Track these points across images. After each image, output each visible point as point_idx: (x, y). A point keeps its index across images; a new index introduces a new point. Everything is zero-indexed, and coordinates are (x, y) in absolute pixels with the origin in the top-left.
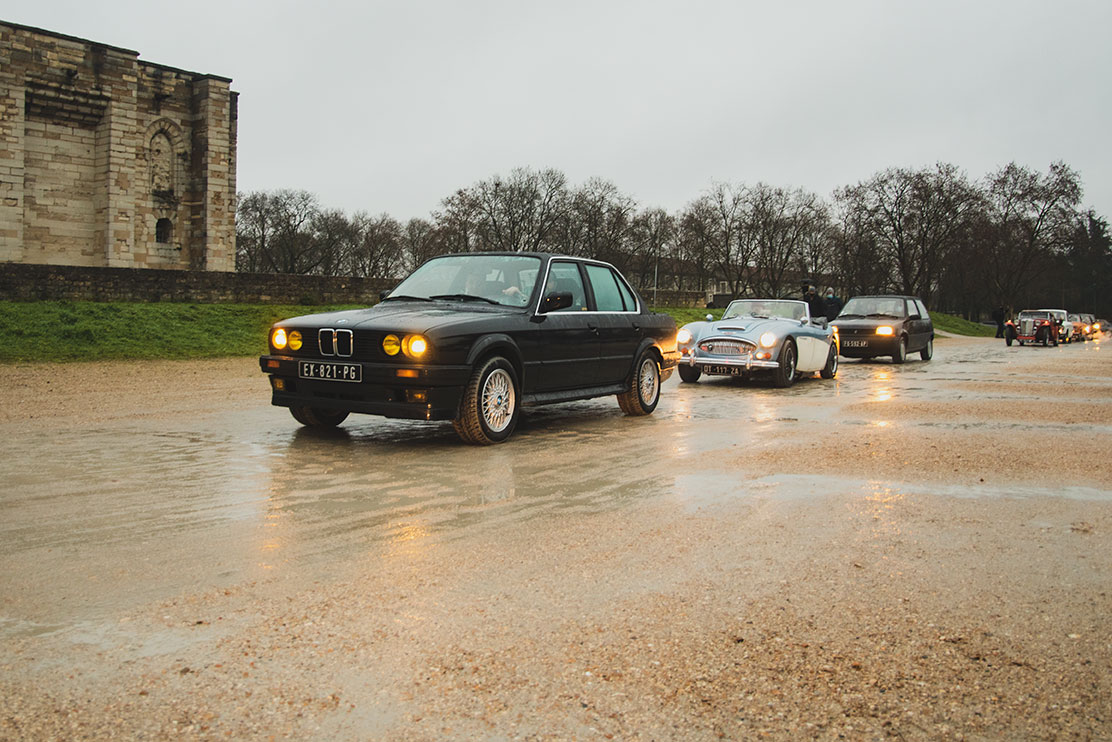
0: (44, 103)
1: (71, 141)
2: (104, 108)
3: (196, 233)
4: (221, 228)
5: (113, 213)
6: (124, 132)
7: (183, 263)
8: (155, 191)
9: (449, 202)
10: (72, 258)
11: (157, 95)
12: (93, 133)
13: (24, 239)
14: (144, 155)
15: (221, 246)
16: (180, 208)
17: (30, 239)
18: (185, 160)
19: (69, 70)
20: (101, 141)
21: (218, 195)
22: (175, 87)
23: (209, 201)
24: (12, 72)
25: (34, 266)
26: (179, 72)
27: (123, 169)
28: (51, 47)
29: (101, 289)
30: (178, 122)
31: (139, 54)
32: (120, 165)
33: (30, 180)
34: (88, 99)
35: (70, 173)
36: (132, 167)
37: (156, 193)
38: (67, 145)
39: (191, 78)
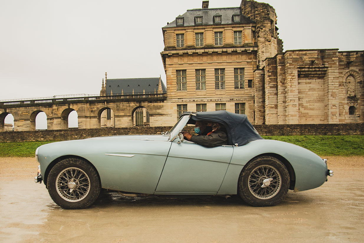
0: (305, 73)
1: (315, 83)
2: (326, 71)
5: (330, 106)
6: (334, 78)
7: (361, 121)
8: (348, 97)
10: (317, 122)
11: (347, 63)
12: (323, 80)
13: (299, 117)
14: (343, 84)
16: (359, 101)
17: (302, 117)
18: (361, 84)
19: (312, 61)
20: (326, 82)
22: (356, 58)
24: (293, 65)
26: (357, 52)
27: (334, 91)
28: (305, 54)
29: (303, 131)
30: (357, 70)
31: (338, 49)
32: (332, 89)
33: (301, 98)
34: (320, 69)
35: (315, 95)
36: (338, 89)
37: (349, 97)
38: (314, 85)
39: (363, 53)
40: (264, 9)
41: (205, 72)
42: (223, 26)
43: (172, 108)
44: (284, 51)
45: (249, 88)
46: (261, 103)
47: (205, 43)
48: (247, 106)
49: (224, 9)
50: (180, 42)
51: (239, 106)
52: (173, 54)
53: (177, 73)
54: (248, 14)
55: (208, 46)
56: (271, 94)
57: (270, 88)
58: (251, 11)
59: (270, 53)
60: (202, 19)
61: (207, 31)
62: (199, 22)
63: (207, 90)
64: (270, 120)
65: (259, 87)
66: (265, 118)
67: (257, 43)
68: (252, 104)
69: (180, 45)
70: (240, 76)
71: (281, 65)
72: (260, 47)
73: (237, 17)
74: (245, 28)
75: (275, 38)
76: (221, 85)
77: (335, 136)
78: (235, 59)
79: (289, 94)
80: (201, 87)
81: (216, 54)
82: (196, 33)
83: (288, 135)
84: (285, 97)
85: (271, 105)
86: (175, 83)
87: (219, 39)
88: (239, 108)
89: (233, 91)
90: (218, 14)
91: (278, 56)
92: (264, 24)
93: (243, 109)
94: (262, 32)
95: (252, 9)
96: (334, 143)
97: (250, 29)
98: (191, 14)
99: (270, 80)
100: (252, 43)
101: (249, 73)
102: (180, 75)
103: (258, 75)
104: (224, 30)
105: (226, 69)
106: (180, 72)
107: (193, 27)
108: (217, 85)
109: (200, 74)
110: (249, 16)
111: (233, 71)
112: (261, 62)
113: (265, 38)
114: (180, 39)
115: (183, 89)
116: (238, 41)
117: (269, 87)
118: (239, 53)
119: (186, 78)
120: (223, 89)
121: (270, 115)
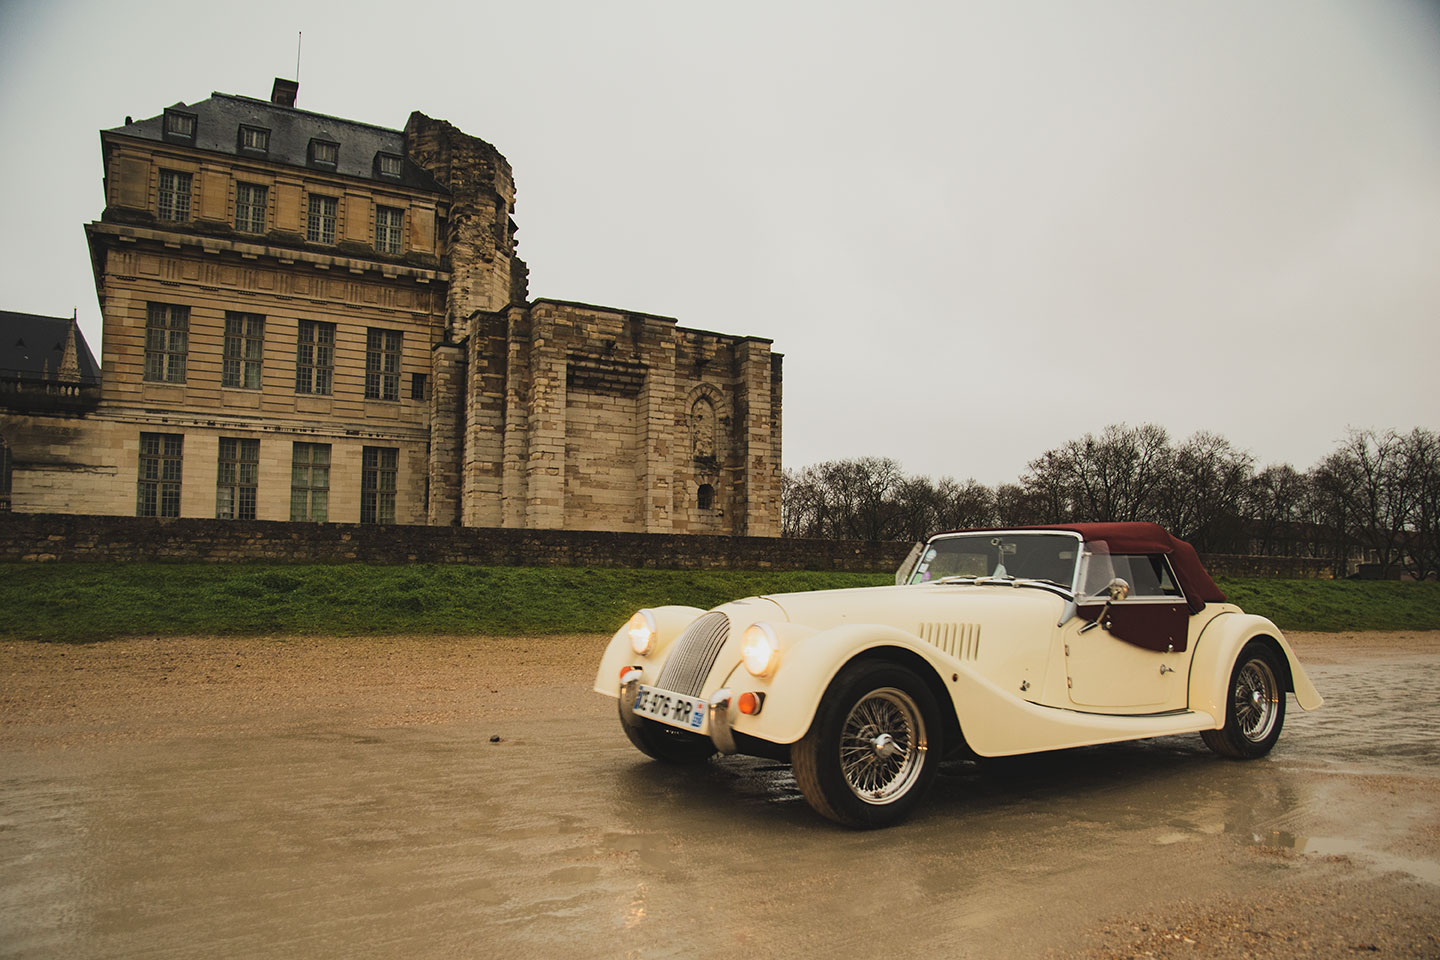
0: (586, 375)
1: (613, 410)
2: (644, 376)
3: (738, 498)
4: (762, 493)
5: (652, 479)
6: (662, 398)
7: (725, 529)
8: (697, 457)
9: (1039, 465)
10: (615, 525)
11: (696, 362)
12: (633, 402)
13: (565, 507)
14: (685, 421)
15: (763, 512)
16: (722, 473)
17: (575, 507)
18: (727, 425)
19: (608, 341)
20: (643, 408)
21: (759, 459)
22: (716, 352)
23: (750, 465)
24: (554, 347)
25: (508, 530)
26: (720, 336)
27: (662, 436)
28: (591, 320)
29: (579, 554)
30: (720, 387)
31: (676, 321)
32: (658, 432)
33: (572, 450)
34: (627, 368)
35: (612, 442)
36: (672, 434)
37: (698, 459)
38: (609, 415)
39: (732, 342)
40: (480, 158)
41: (262, 327)
42: (343, 179)
43: (117, 444)
44: (530, 299)
45: (413, 401)
46: (452, 453)
47: (270, 225)
48: (403, 460)
49: (350, 124)
50: (174, 202)
51: (376, 458)
52: (139, 240)
53: (150, 315)
54: (429, 160)
55: (280, 236)
56: (483, 428)
57: (482, 408)
58: (439, 153)
59: (487, 299)
60: (267, 139)
61: (281, 185)
62: (254, 145)
63: (266, 390)
64: (477, 512)
65: (446, 400)
66: (463, 503)
67: (449, 258)
68: (422, 455)
69: (173, 213)
70: (387, 356)
71: (518, 339)
72: (459, 274)
73: (391, 161)
74: (414, 203)
75: (507, 255)
76: (318, 378)
77: (671, 573)
78: (375, 298)
79: (540, 433)
80: (242, 378)
81: (310, 269)
82: (237, 181)
83: (533, 565)
84: (527, 442)
85: (481, 465)
86: (141, 351)
87: (322, 220)
88: (375, 464)
89: (361, 406)
90: (327, 135)
91: (511, 311)
92: (476, 204)
93: (390, 468)
94: (468, 227)
95: (441, 148)
96: (669, 591)
97: (431, 209)
98: (228, 111)
99: (483, 384)
100: (433, 256)
101: (414, 351)
102: (164, 322)
103: (446, 363)
104: (346, 194)
105: (339, 327)
106: (165, 311)
107: (228, 159)
108: (304, 376)
109: (244, 331)
110: (432, 167)
111: (364, 339)
112: (458, 320)
113: (477, 249)
114: (175, 189)
115: (170, 379)
116: (388, 241)
117: (479, 406)
118: (389, 282)
119: (187, 339)
120: (324, 393)
121: (478, 493)
